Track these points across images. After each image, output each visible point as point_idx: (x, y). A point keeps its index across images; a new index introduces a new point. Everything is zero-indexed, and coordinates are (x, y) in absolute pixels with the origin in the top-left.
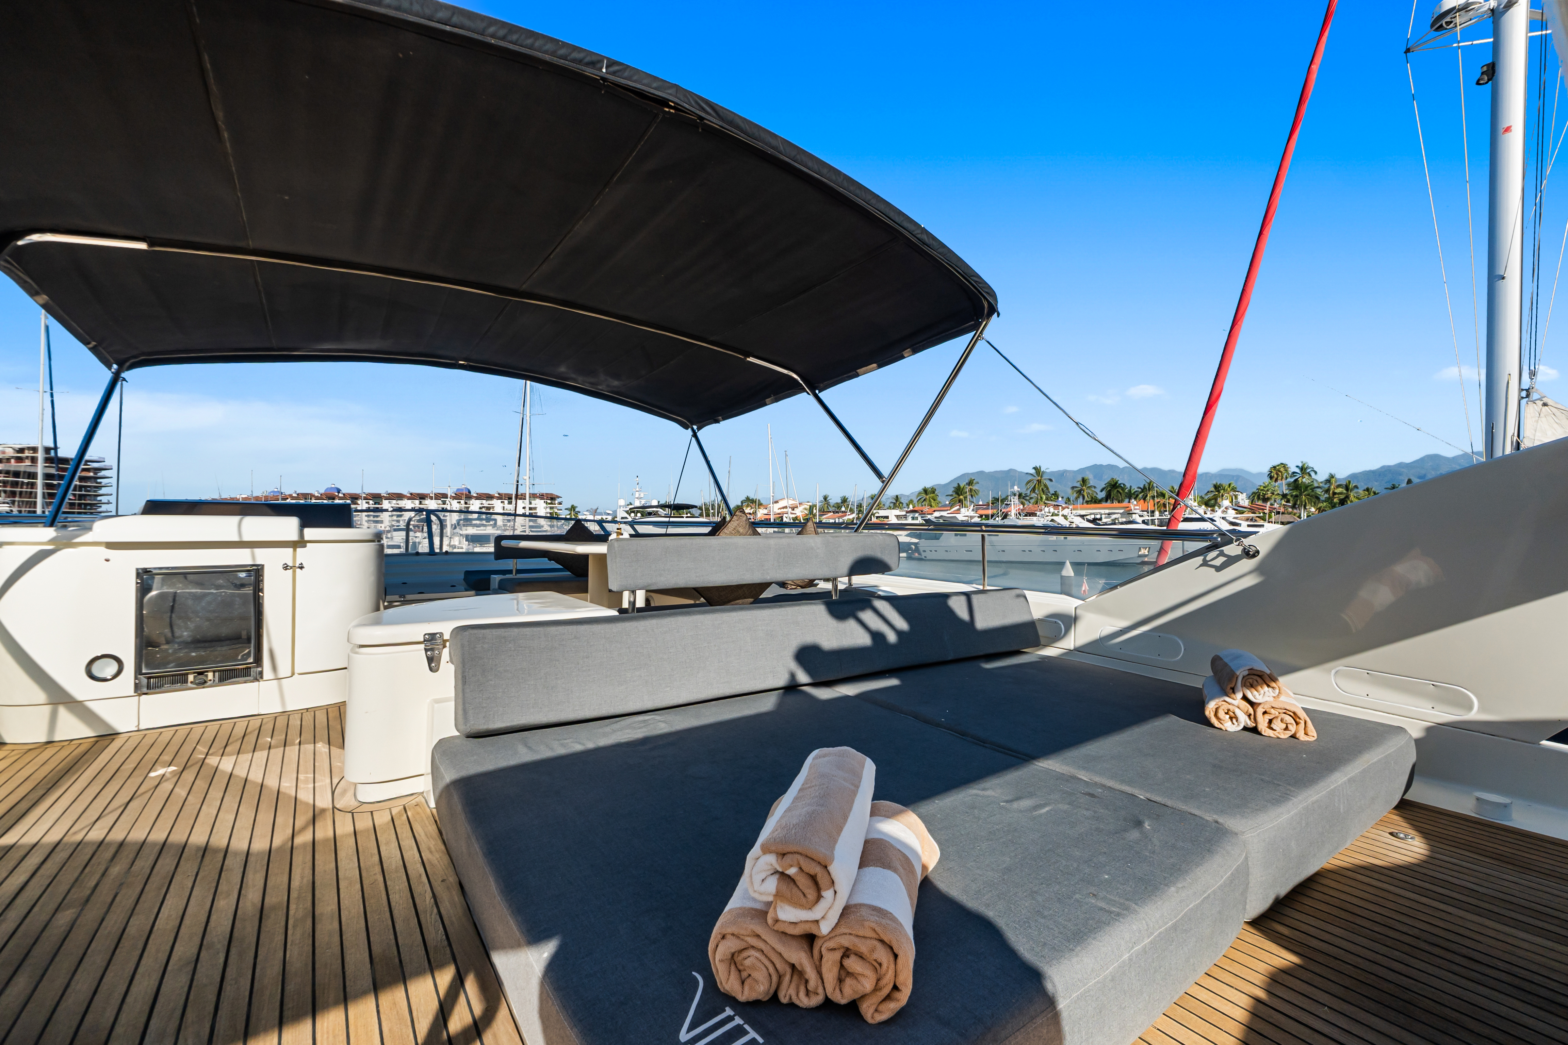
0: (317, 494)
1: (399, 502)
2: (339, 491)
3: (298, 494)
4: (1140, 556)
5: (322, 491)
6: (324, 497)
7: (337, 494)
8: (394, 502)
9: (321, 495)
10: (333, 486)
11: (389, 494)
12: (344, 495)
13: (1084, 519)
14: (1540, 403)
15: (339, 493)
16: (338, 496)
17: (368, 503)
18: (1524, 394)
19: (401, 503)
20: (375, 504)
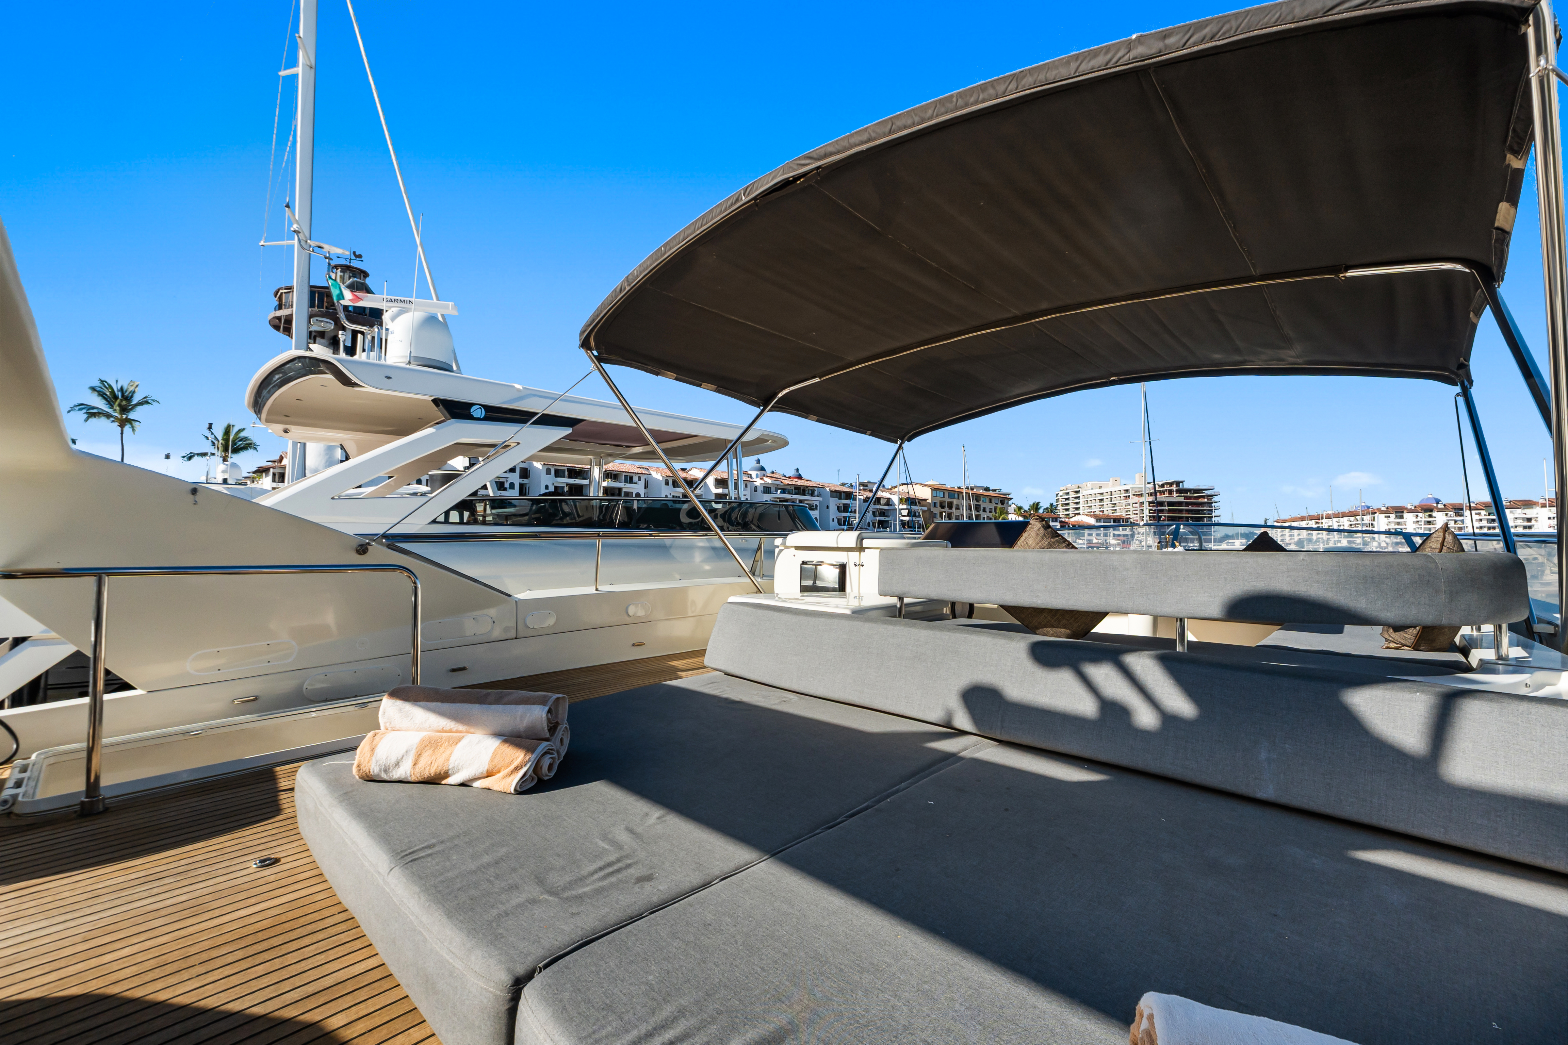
0: (1409, 507)
1: (1526, 511)
2: (1438, 502)
3: (1387, 508)
5: (1417, 503)
6: (1419, 509)
7: (1435, 505)
8: (1519, 511)
9: (1415, 507)
10: (1430, 496)
11: (1510, 502)
12: (1445, 505)
15: (1438, 503)
16: (1436, 508)
17: (1479, 514)
19: (1530, 513)
20: (1489, 515)
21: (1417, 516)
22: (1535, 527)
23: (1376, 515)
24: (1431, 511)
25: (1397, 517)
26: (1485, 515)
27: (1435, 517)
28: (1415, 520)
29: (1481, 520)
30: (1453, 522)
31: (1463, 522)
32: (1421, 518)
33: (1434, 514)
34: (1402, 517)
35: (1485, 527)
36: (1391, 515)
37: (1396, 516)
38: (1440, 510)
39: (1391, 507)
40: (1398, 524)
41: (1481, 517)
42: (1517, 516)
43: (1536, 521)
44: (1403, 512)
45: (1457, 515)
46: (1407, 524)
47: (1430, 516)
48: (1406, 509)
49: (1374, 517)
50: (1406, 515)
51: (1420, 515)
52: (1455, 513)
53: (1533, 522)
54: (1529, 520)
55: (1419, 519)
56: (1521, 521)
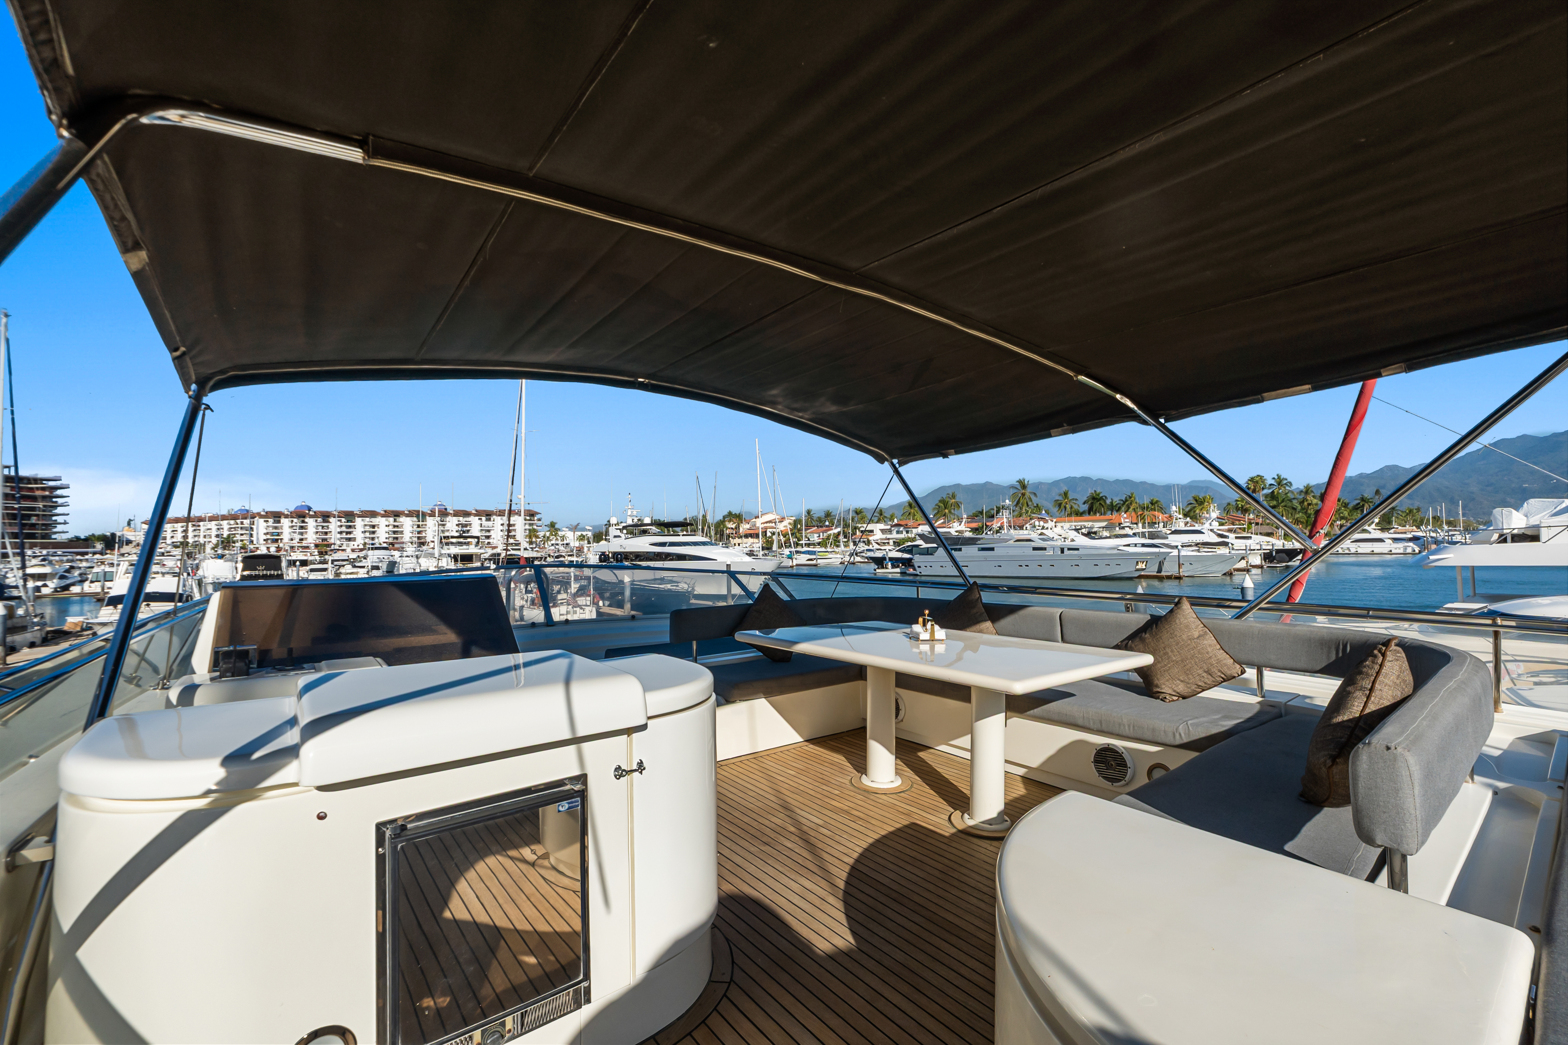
0: (286, 513)
1: (373, 519)
2: (310, 509)
3: (267, 513)
5: (292, 509)
6: (294, 515)
7: (307, 512)
8: (368, 519)
9: (291, 513)
10: (303, 504)
11: (362, 512)
12: (315, 512)
13: (1079, 533)
15: (309, 510)
16: (308, 514)
17: (340, 521)
19: (376, 521)
20: (347, 522)
21: (292, 521)
22: (377, 532)
23: (256, 519)
24: (304, 517)
25: (275, 522)
26: (345, 522)
27: (307, 523)
28: (291, 524)
29: (341, 526)
30: (321, 527)
31: (328, 527)
32: (296, 523)
33: (307, 520)
34: (279, 522)
35: (344, 532)
36: (269, 520)
37: (274, 520)
38: (311, 517)
39: (270, 512)
40: (276, 528)
41: (342, 524)
42: (366, 523)
43: (378, 527)
44: (280, 517)
45: (325, 521)
46: (283, 528)
47: (303, 522)
48: (283, 514)
49: (253, 521)
50: (283, 520)
51: (295, 520)
52: (323, 520)
53: (376, 529)
54: (373, 527)
55: (294, 524)
56: (368, 527)
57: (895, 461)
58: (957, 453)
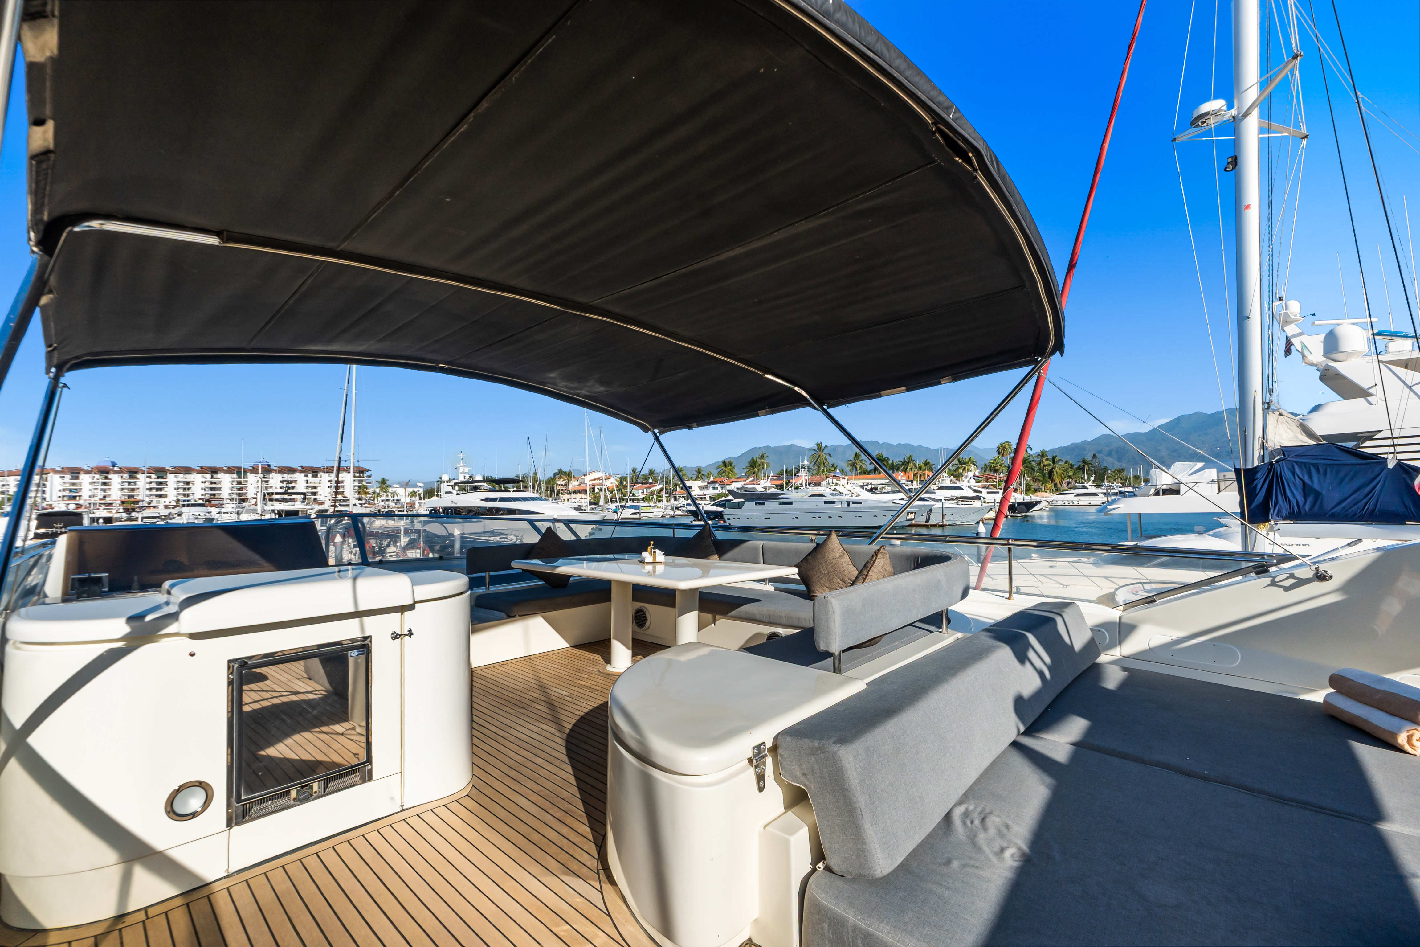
0: (86, 468)
1: (187, 476)
2: (114, 465)
3: (63, 468)
4: (908, 520)
5: (93, 465)
6: (95, 471)
7: (112, 468)
8: (181, 475)
9: (92, 469)
11: (175, 468)
12: (120, 468)
13: (863, 489)
14: (1277, 413)
16: (112, 470)
17: (150, 477)
18: (1266, 406)
19: (190, 477)
20: (158, 479)
21: (93, 477)
22: (192, 489)
23: (49, 475)
24: (108, 473)
25: (73, 478)
26: (155, 479)
27: (111, 479)
28: (91, 481)
29: (151, 482)
30: (127, 484)
31: (135, 483)
32: (98, 479)
33: (110, 476)
34: (77, 478)
35: (154, 488)
36: (66, 476)
37: (72, 477)
38: (116, 473)
39: (67, 468)
40: (73, 484)
41: (151, 480)
42: (180, 479)
43: (193, 484)
44: (79, 473)
45: (131, 477)
46: (82, 484)
47: (106, 478)
48: (83, 470)
49: (47, 477)
50: (82, 476)
51: (97, 476)
52: (130, 476)
53: (191, 485)
54: (188, 483)
55: (95, 480)
56: (182, 484)
57: (656, 431)
58: (698, 426)
